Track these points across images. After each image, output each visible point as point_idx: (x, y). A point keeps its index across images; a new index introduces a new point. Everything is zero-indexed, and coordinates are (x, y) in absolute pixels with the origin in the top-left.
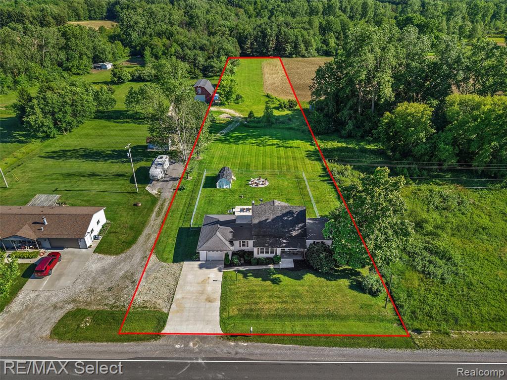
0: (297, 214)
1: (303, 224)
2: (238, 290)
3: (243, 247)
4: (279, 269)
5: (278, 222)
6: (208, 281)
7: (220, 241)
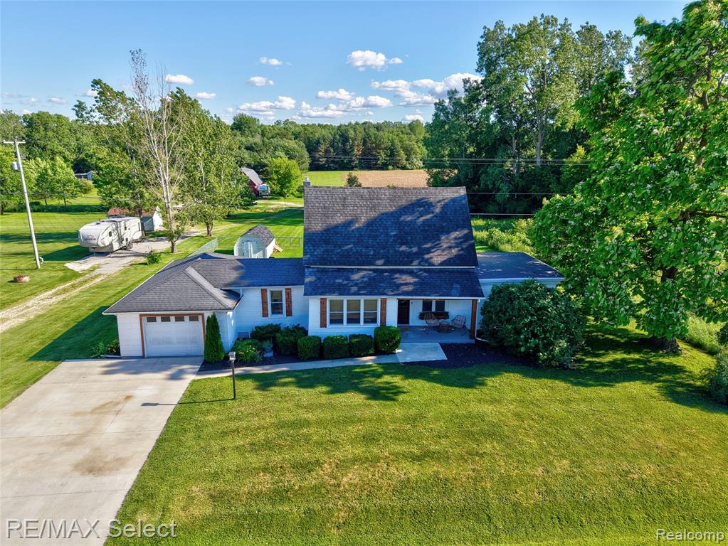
0: (444, 207)
1: (466, 231)
2: (233, 425)
3: (273, 313)
4: (394, 364)
5: (386, 228)
6: (120, 407)
7: (195, 286)
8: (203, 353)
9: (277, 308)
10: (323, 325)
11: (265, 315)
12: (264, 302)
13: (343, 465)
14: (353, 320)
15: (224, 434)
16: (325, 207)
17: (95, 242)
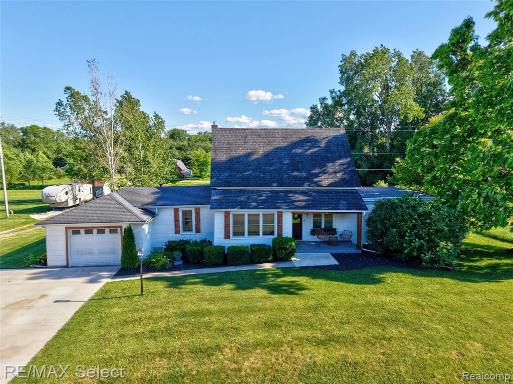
0: (328, 142)
2: (136, 315)
3: (184, 230)
4: (292, 268)
5: (280, 158)
6: (33, 303)
7: (117, 205)
8: (120, 263)
9: (187, 226)
10: (227, 236)
11: (177, 232)
12: (177, 221)
13: (244, 349)
14: (254, 233)
15: (126, 323)
16: (229, 143)
17: (54, 199)
